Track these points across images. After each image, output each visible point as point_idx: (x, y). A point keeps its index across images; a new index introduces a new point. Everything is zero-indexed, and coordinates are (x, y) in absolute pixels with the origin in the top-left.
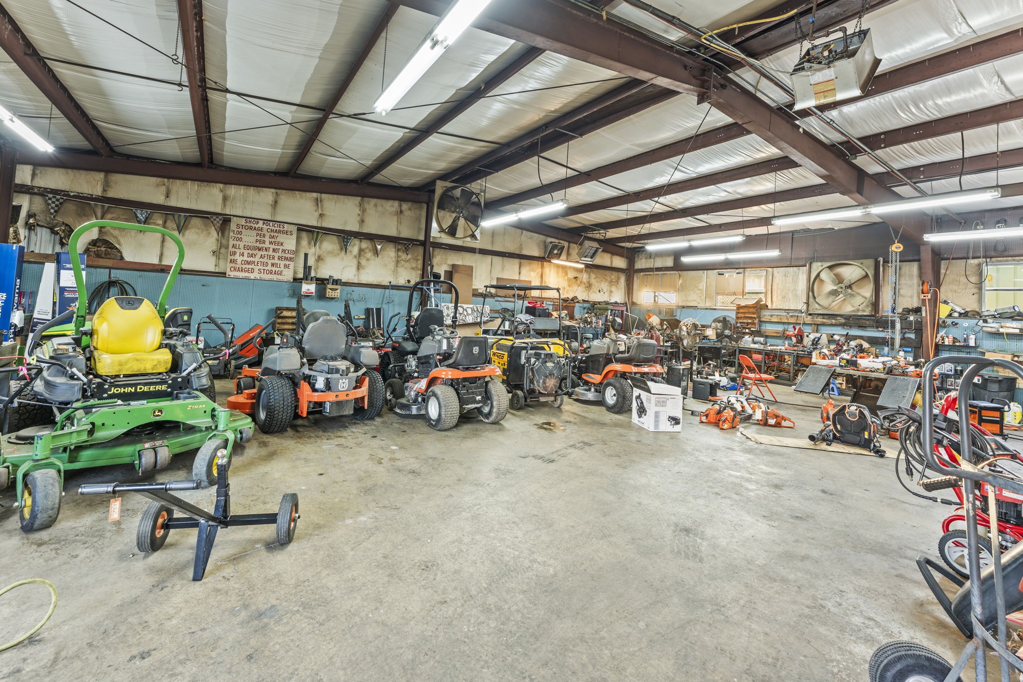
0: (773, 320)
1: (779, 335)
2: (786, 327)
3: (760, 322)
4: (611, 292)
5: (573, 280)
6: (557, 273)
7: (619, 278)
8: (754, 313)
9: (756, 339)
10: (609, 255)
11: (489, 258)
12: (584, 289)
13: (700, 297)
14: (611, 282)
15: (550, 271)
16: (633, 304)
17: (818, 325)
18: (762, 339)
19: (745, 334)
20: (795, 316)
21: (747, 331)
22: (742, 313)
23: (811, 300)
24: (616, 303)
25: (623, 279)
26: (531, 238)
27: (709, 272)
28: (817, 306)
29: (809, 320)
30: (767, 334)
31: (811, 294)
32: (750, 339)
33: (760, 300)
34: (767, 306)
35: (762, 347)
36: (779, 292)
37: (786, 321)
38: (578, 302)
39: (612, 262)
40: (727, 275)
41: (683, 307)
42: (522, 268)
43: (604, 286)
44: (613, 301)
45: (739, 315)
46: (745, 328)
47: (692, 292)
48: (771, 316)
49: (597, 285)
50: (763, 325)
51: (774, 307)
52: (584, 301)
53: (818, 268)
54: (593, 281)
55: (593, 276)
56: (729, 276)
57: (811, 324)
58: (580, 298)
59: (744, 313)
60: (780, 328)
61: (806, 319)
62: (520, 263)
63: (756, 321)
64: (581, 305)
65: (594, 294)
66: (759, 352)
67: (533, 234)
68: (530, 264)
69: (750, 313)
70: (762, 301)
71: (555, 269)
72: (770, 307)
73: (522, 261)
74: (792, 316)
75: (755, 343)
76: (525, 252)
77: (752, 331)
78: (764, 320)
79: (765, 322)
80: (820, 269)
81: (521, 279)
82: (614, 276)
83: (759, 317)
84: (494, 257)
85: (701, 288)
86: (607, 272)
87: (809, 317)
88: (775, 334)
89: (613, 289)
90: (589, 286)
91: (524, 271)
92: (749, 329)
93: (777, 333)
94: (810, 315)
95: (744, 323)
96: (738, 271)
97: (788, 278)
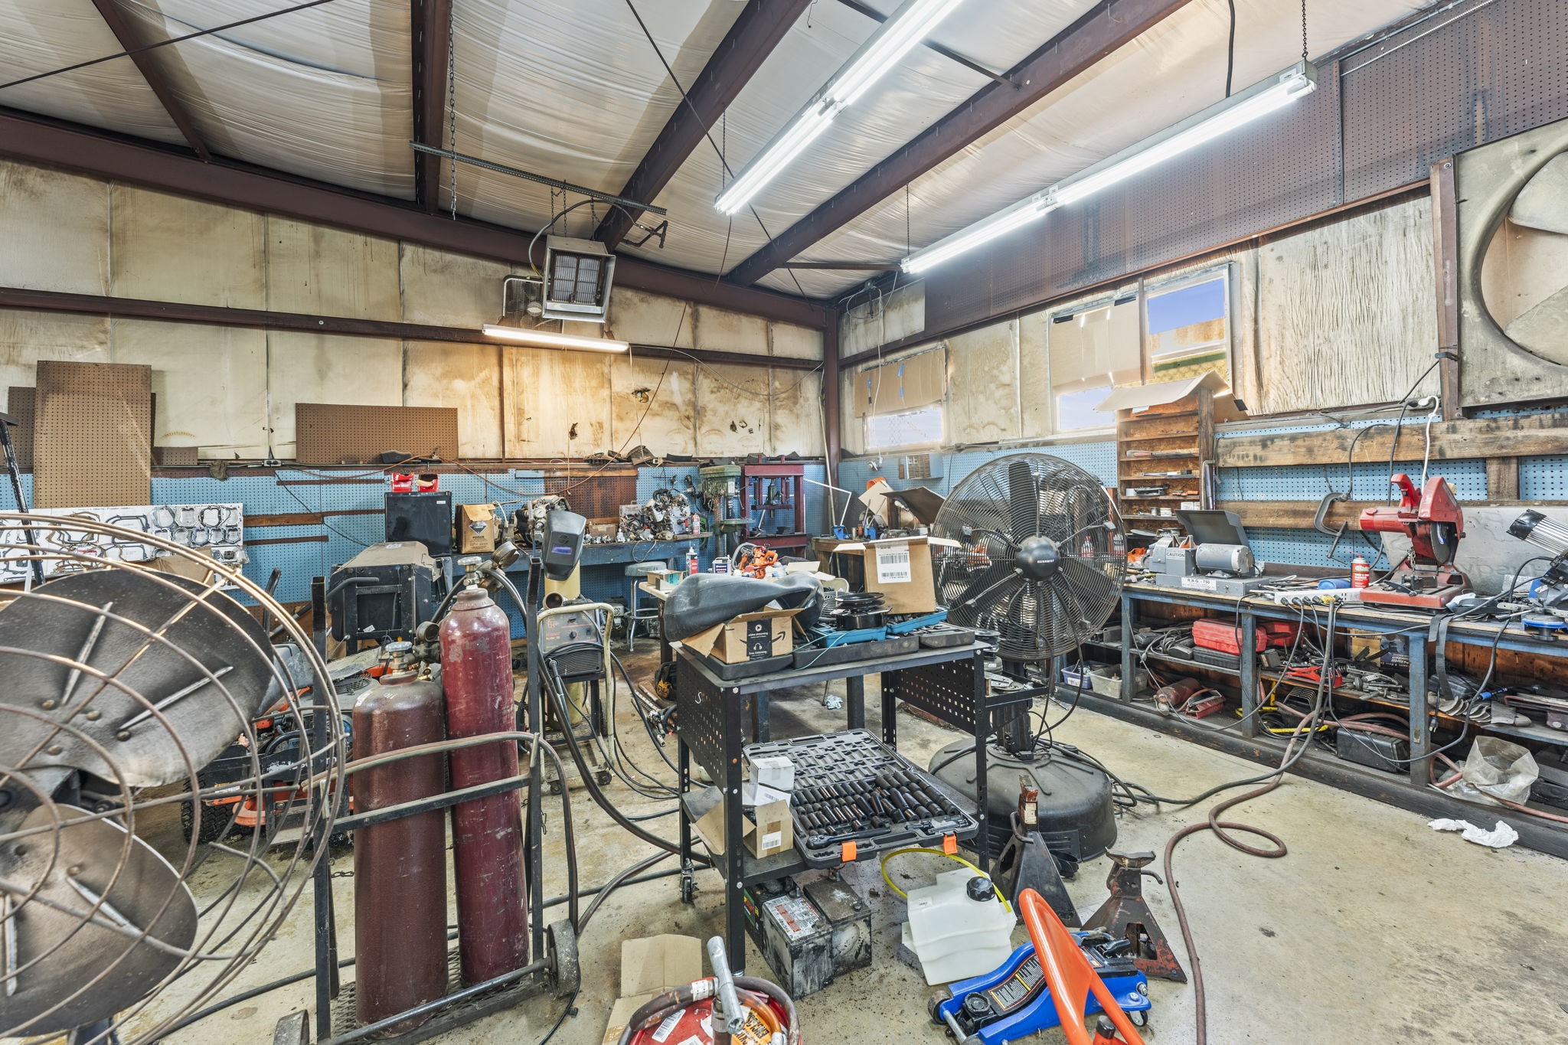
0: (1274, 458)
1: (1304, 522)
2: (1340, 483)
3: (1219, 472)
4: (777, 427)
5: (635, 400)
6: (567, 380)
7: (796, 387)
8: (1189, 440)
9: (1207, 551)
10: (759, 323)
11: (254, 340)
12: (674, 425)
13: (1007, 409)
14: (771, 399)
15: (536, 373)
16: (844, 455)
17: (1521, 460)
18: (1232, 554)
19: (1156, 524)
20: (1383, 430)
21: (1166, 513)
22: (1141, 444)
23: (1476, 337)
24: (793, 457)
25: (811, 388)
26: (443, 269)
27: (1029, 319)
28: (1516, 362)
29: (1467, 438)
30: (1251, 521)
31: (1469, 308)
32: (1179, 554)
33: (1211, 384)
34: (1241, 405)
35: (1234, 591)
36: (1289, 341)
37: (1343, 458)
38: (649, 463)
39: (770, 343)
40: (1082, 319)
41: (959, 449)
42: (412, 369)
43: (750, 411)
44: (784, 450)
45: (1133, 454)
46: (1158, 504)
47: (982, 398)
48: (1264, 443)
49: (722, 409)
50: (1232, 482)
51: (1271, 407)
52: (671, 460)
53: (1505, 168)
54: (707, 398)
55: (705, 384)
56: (1091, 319)
57: (1481, 463)
58: (659, 452)
59: (1150, 443)
60: (1311, 492)
61: (1445, 440)
62: (405, 352)
63: (1201, 471)
64: (658, 471)
65: (714, 438)
66: (1224, 615)
67: (449, 257)
68: (446, 354)
69: (1171, 441)
70: (1220, 385)
71: (558, 369)
72: (1252, 407)
73: (411, 345)
74: (1366, 433)
75: (1201, 570)
76: (420, 316)
77: (1186, 515)
78: (1231, 462)
79: (1238, 471)
80: (1519, 173)
81: (410, 404)
82: (781, 380)
83: (1212, 454)
84: (275, 335)
85: (1006, 379)
86: (757, 372)
87: (1467, 427)
88: (1286, 522)
89: (782, 417)
90: (695, 415)
91: (421, 378)
92: (1174, 504)
93: (1295, 513)
94: (1470, 413)
95: (1152, 482)
96: (1118, 294)
97: (1326, 274)
